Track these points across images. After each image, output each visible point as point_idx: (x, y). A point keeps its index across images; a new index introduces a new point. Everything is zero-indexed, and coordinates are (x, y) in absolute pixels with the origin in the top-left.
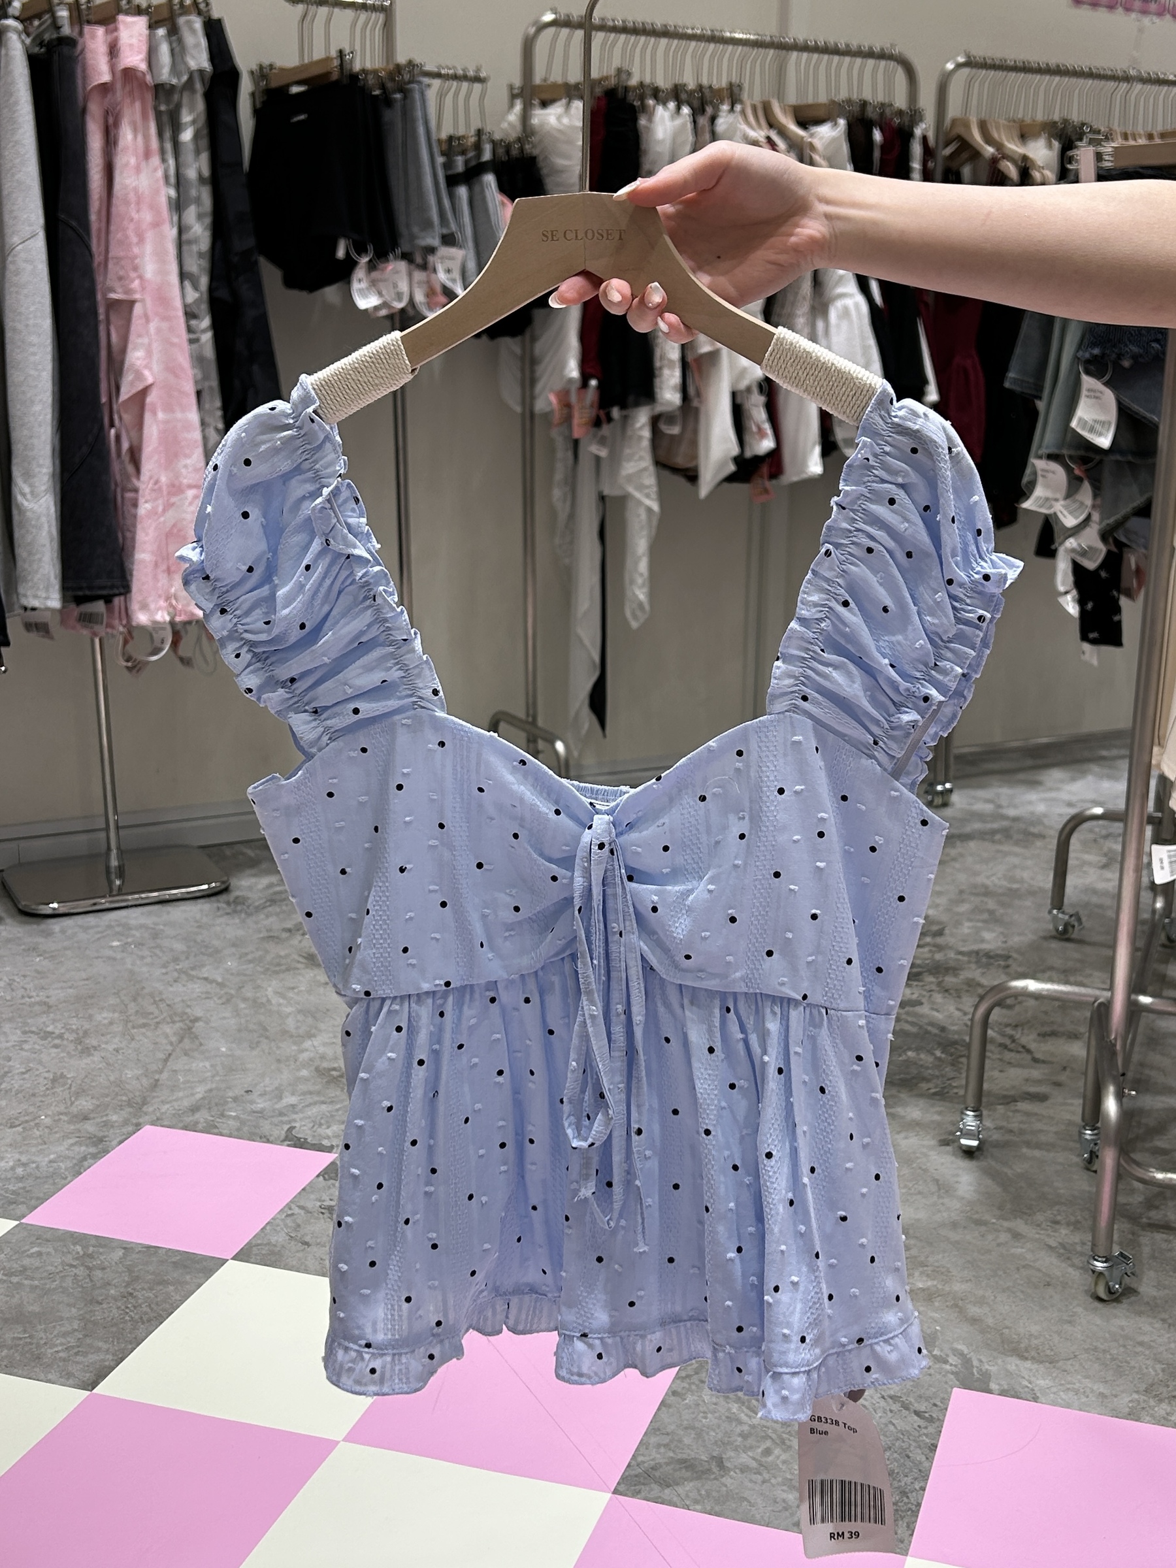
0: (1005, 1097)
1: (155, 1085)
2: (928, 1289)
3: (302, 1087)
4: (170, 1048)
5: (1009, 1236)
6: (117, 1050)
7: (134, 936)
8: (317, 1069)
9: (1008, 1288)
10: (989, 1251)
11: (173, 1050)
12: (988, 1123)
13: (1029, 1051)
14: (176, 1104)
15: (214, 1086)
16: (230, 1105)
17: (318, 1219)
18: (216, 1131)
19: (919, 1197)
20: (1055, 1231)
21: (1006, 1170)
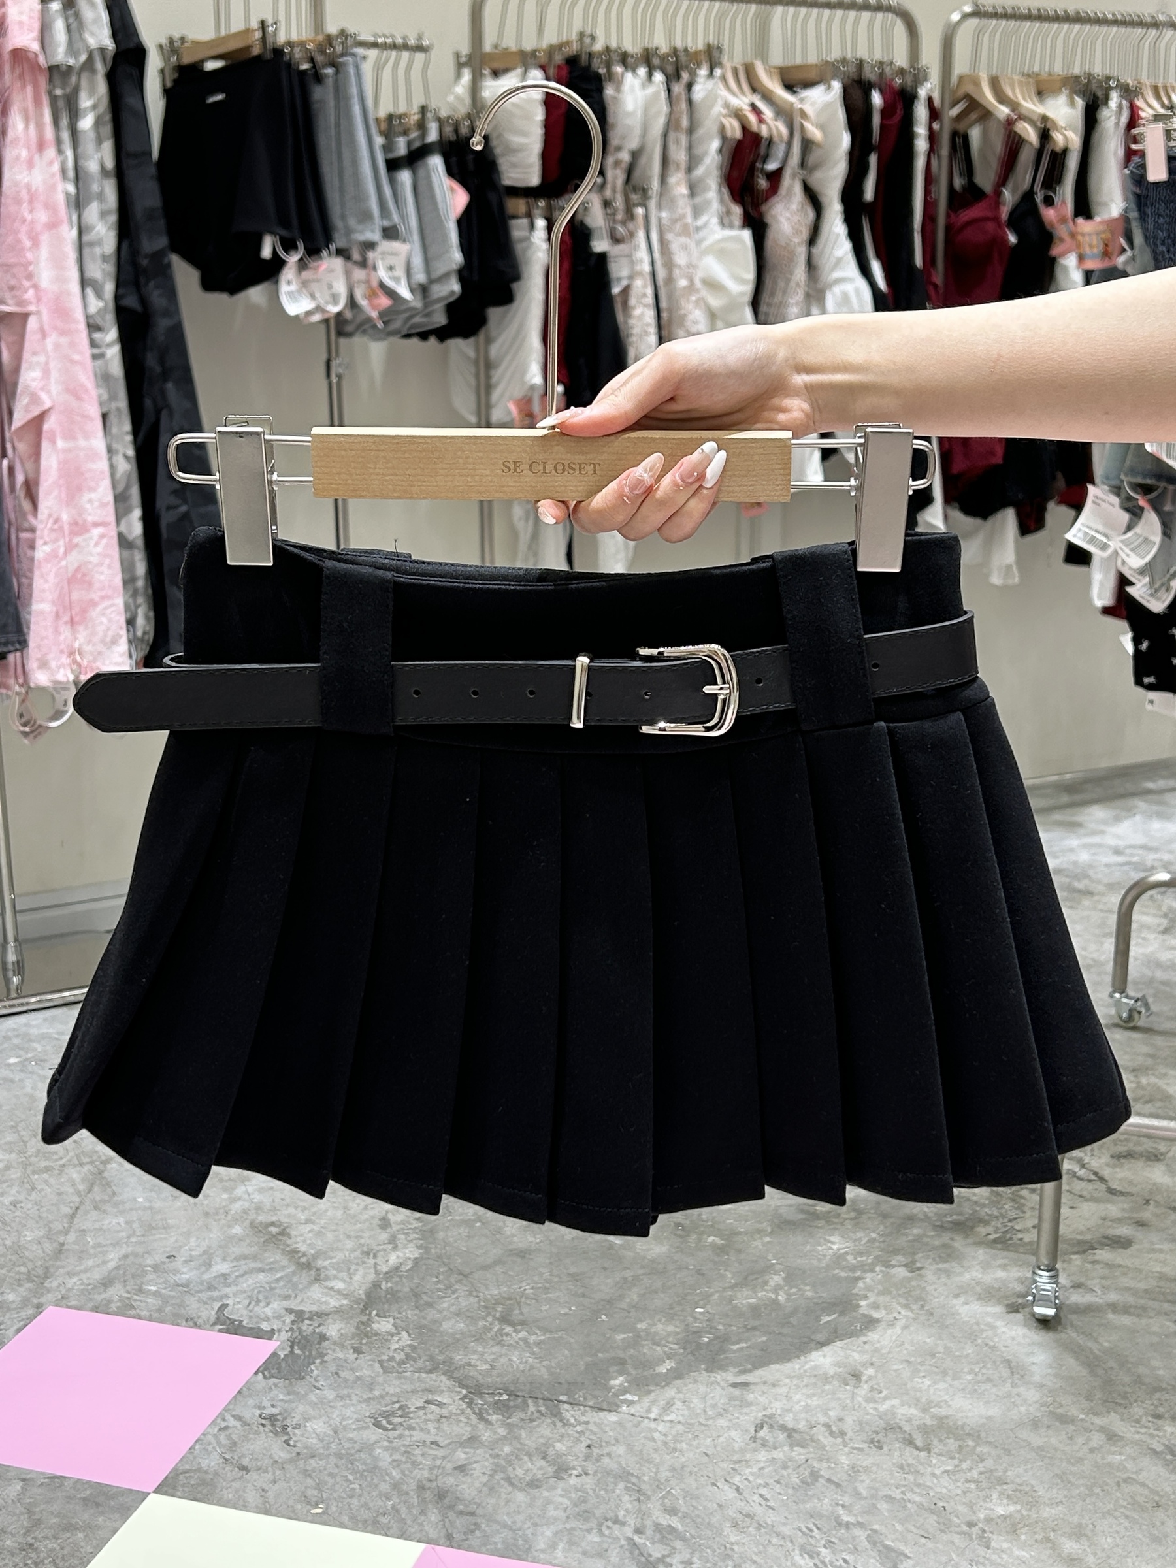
0: (1080, 1242)
1: (60, 1251)
2: (1010, 1516)
3: (236, 1250)
4: (77, 1199)
5: (1103, 1437)
6: (14, 1204)
7: (36, 1049)
8: (252, 1225)
9: (1109, 1512)
10: (1080, 1460)
11: (81, 1203)
12: (1062, 1280)
13: (1102, 1179)
14: (83, 1276)
15: (130, 1250)
16: (151, 1276)
17: (257, 1433)
18: (133, 1312)
19: (988, 1386)
20: (1157, 1429)
21: (1090, 1344)
